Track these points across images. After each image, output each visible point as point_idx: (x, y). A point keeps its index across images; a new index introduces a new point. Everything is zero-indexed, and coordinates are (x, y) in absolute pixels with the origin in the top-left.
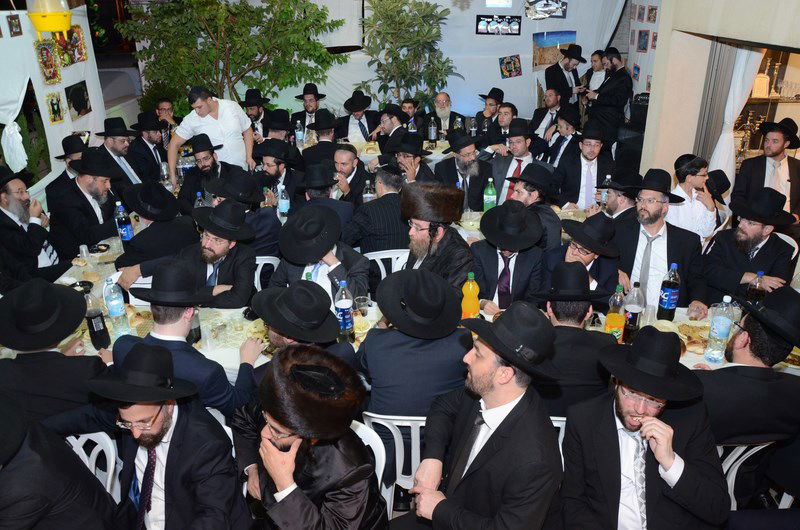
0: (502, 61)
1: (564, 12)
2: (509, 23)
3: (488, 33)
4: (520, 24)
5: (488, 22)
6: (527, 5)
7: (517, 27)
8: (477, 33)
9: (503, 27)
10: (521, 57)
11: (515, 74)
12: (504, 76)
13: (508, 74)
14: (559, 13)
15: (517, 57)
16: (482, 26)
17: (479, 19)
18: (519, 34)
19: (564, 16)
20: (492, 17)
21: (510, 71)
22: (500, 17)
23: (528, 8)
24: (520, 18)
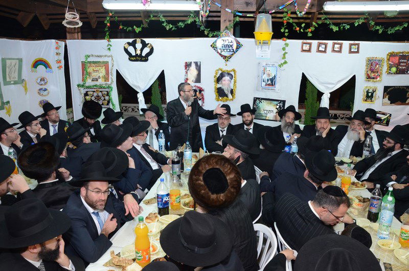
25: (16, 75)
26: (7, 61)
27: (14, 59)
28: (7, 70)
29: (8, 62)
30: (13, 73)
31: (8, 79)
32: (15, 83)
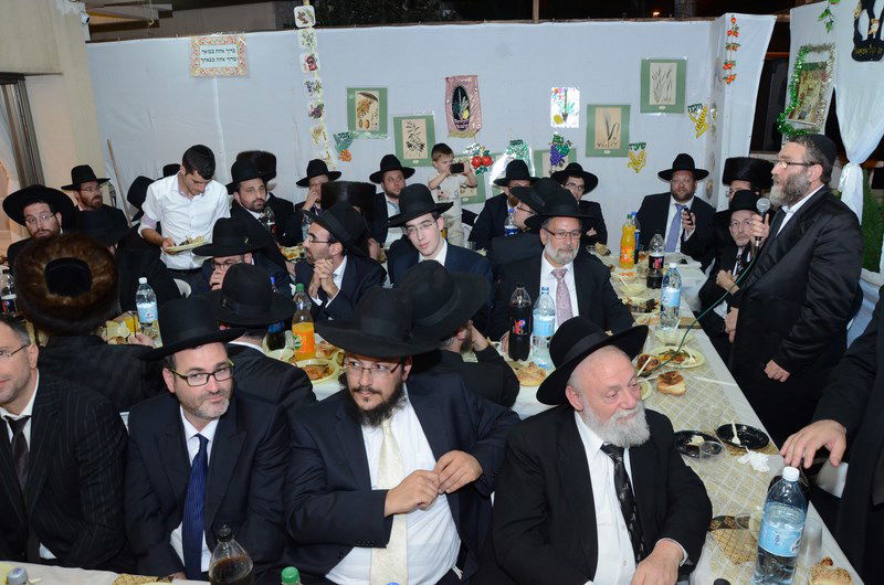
25: (672, 94)
26: (652, 64)
27: (668, 61)
28: (652, 83)
29: (654, 68)
30: (664, 90)
31: (652, 101)
32: (669, 110)
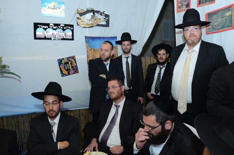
0: (60, 62)
1: (108, 22)
2: (64, 30)
3: (45, 38)
4: (73, 31)
5: (45, 29)
6: (78, 16)
7: (71, 33)
8: (35, 38)
9: (59, 33)
10: (77, 58)
11: (72, 72)
12: (63, 75)
13: (66, 73)
14: (104, 23)
15: (73, 58)
16: (40, 32)
17: (36, 26)
18: (73, 39)
19: (107, 25)
20: (48, 25)
21: (68, 70)
22: (55, 25)
23: (78, 18)
24: (72, 26)
